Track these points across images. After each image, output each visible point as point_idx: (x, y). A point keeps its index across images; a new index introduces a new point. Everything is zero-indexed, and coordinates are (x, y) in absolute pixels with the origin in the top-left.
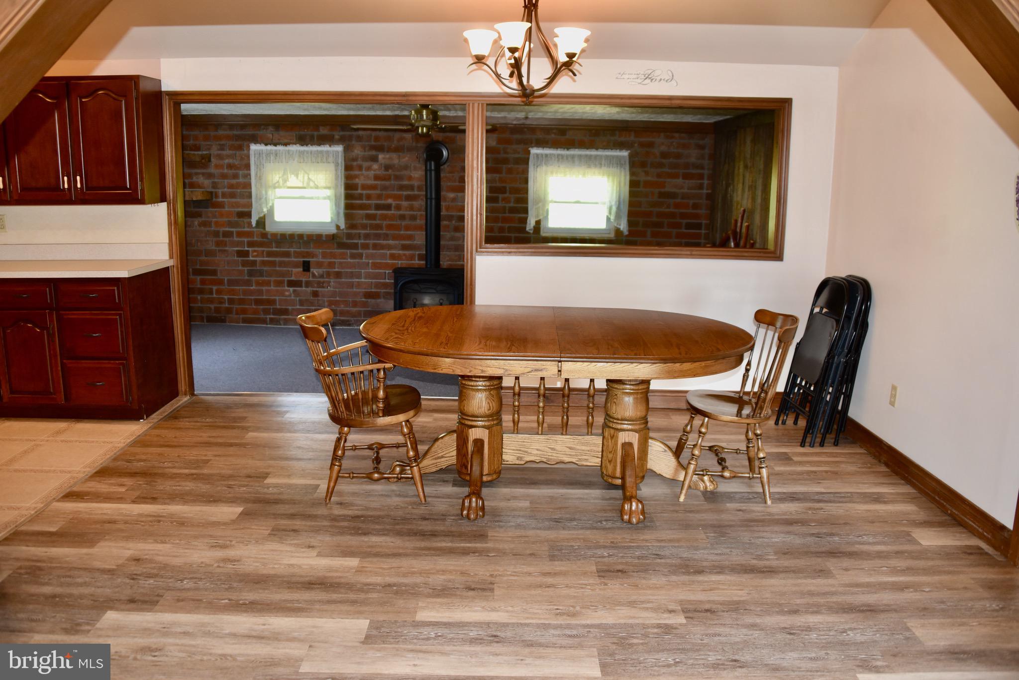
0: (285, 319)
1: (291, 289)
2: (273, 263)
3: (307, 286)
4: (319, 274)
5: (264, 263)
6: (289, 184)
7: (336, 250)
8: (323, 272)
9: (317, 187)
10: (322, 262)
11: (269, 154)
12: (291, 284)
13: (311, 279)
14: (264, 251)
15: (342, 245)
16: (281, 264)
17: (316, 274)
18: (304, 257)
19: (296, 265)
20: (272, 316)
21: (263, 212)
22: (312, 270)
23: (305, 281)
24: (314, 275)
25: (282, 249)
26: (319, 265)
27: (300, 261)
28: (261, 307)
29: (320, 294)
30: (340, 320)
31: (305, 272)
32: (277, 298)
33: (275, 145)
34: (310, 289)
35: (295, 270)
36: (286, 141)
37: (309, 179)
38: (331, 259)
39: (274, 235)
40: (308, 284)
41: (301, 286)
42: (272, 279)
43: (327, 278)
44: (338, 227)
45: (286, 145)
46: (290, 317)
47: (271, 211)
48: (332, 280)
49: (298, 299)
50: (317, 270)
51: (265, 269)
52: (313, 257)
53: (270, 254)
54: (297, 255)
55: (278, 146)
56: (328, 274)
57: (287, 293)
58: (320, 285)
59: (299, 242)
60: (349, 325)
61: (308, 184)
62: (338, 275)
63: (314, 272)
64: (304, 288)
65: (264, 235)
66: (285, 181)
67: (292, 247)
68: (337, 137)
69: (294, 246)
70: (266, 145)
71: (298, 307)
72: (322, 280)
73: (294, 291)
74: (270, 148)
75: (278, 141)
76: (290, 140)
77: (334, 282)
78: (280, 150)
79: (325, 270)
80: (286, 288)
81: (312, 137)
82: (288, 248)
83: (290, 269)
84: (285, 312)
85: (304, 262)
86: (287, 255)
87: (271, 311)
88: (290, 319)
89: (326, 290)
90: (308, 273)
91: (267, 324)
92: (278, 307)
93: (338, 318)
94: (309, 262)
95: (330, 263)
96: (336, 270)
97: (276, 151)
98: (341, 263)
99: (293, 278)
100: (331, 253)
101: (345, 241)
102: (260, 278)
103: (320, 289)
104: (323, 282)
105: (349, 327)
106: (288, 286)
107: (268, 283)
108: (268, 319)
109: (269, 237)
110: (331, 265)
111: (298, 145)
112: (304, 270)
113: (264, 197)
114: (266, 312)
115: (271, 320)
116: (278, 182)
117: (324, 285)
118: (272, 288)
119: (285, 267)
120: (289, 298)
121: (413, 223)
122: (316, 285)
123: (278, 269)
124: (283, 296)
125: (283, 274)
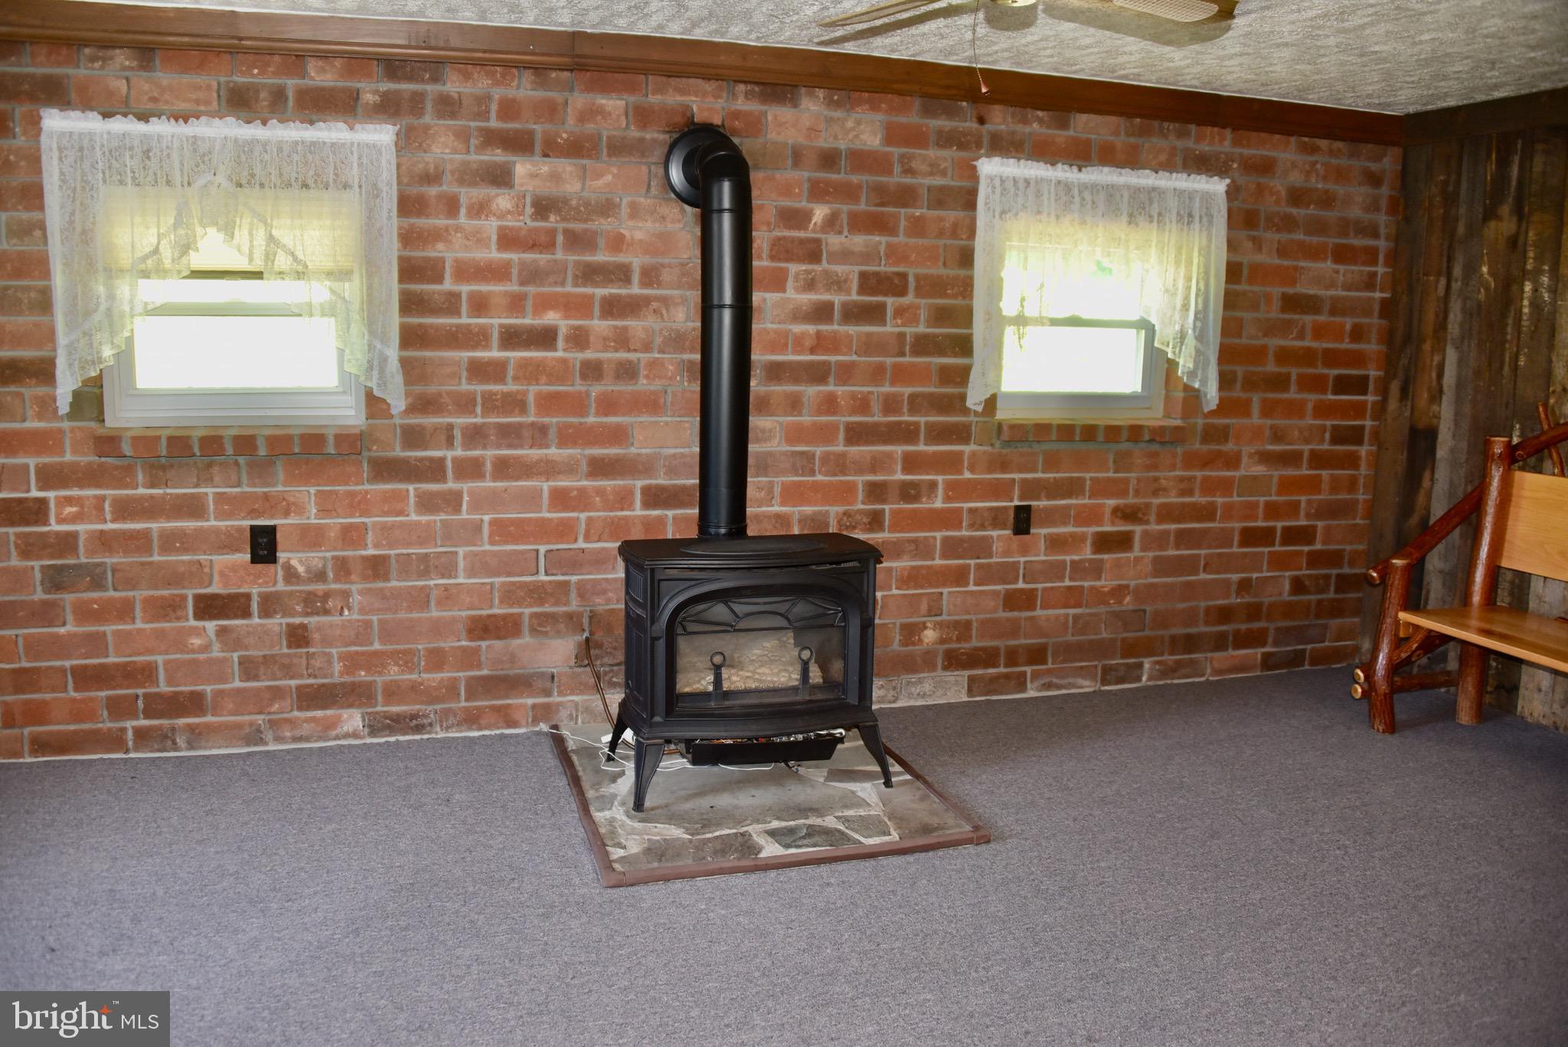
0: (191, 729)
1: (211, 626)
2: (140, 542)
3: (266, 613)
4: (308, 570)
5: (105, 541)
6: (198, 260)
7: (367, 487)
8: (324, 558)
9: (301, 274)
10: (319, 530)
11: (118, 148)
12: (210, 607)
13: (281, 586)
14: (103, 498)
15: (385, 469)
16: (170, 541)
17: (301, 569)
18: (253, 513)
19: (226, 545)
20: (143, 722)
21: (100, 360)
22: (282, 556)
23: (260, 595)
24: (291, 575)
25: (169, 491)
26: (311, 538)
27: (240, 529)
28: (103, 694)
29: (316, 636)
30: (387, 716)
31: (259, 566)
32: (160, 659)
33: (143, 117)
34: (277, 623)
35: (221, 560)
36: (182, 106)
37: (271, 239)
38: (352, 516)
39: (146, 441)
40: (270, 605)
41: (246, 614)
42: (139, 595)
43: (337, 580)
44: (374, 404)
45: (184, 117)
46: (209, 719)
47: (125, 357)
48: (354, 588)
49: (235, 656)
50: (300, 555)
51: (109, 561)
52: (287, 514)
53: (125, 509)
54: (229, 505)
55: (154, 120)
56: (343, 568)
57: (196, 642)
58: (314, 604)
59: (237, 463)
60: (419, 729)
61: (269, 257)
62: (377, 567)
63: (294, 563)
64: (256, 620)
65: (108, 443)
66: (185, 248)
67: (209, 481)
68: (369, 98)
69: (217, 479)
70: (106, 115)
71: (237, 684)
72: (319, 588)
73: (222, 632)
74: (120, 125)
75: (150, 106)
76: (198, 102)
77: (360, 593)
78: (160, 137)
79: (329, 555)
80: (193, 623)
81: (278, 96)
82: (197, 486)
83: (202, 557)
84: (194, 703)
85: (255, 531)
86: (193, 508)
87: (140, 703)
88: (211, 729)
89: (335, 619)
90: (272, 567)
91: (127, 751)
92: (164, 688)
93: (379, 709)
94: (271, 531)
95: (347, 529)
96: (371, 552)
97: (145, 137)
98: (384, 528)
99: (216, 588)
100: (352, 495)
101: (399, 452)
102: (95, 595)
103: (312, 621)
104: (327, 596)
105: (418, 737)
106: (199, 616)
107: (125, 611)
108: (130, 734)
109: (127, 449)
110: (352, 536)
111: (230, 120)
112: (255, 559)
113: (103, 308)
114: (120, 708)
115: (141, 735)
116: (156, 251)
117: (330, 604)
118: (139, 625)
119: (185, 550)
120: (202, 656)
121: (625, 388)
122: (299, 608)
123: (156, 558)
124: (182, 652)
125: (175, 578)
